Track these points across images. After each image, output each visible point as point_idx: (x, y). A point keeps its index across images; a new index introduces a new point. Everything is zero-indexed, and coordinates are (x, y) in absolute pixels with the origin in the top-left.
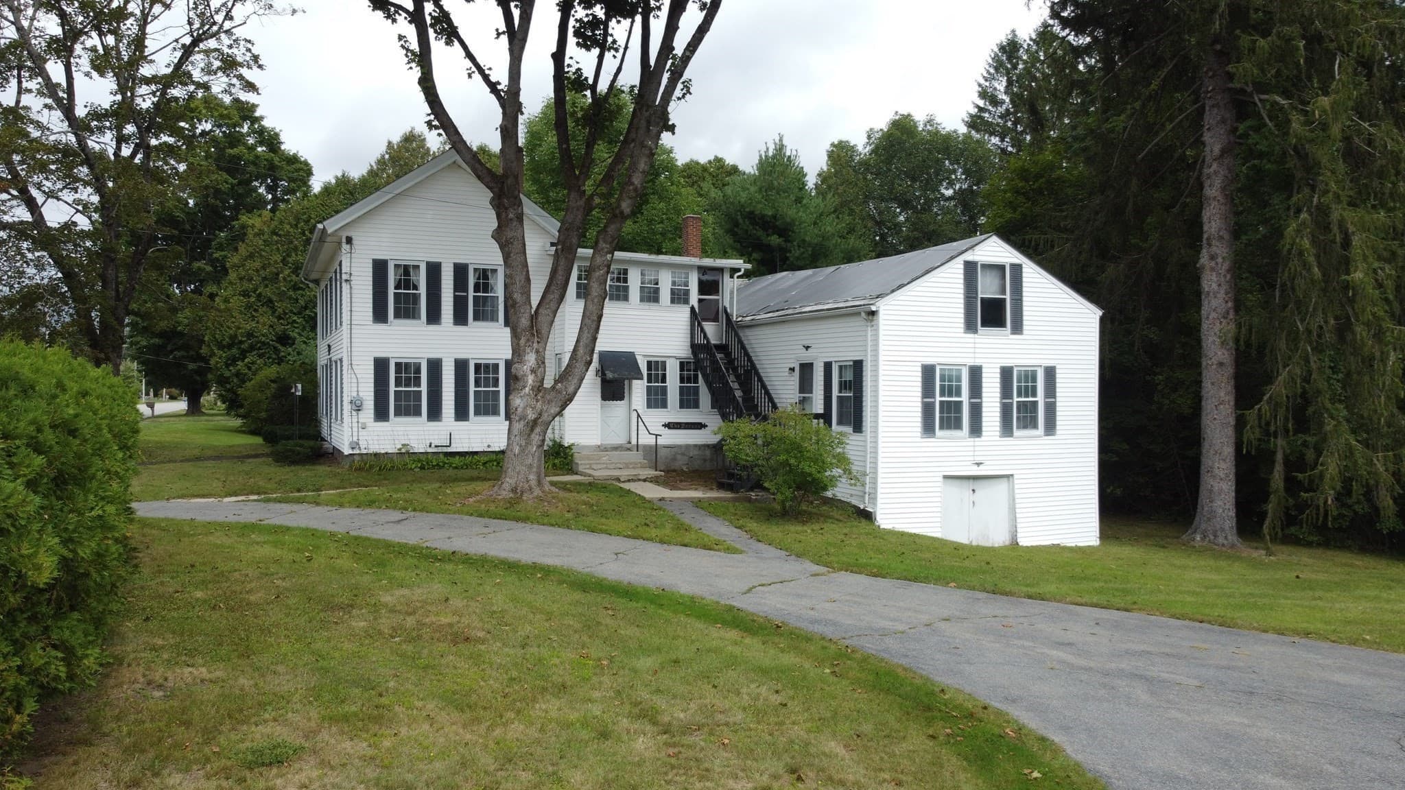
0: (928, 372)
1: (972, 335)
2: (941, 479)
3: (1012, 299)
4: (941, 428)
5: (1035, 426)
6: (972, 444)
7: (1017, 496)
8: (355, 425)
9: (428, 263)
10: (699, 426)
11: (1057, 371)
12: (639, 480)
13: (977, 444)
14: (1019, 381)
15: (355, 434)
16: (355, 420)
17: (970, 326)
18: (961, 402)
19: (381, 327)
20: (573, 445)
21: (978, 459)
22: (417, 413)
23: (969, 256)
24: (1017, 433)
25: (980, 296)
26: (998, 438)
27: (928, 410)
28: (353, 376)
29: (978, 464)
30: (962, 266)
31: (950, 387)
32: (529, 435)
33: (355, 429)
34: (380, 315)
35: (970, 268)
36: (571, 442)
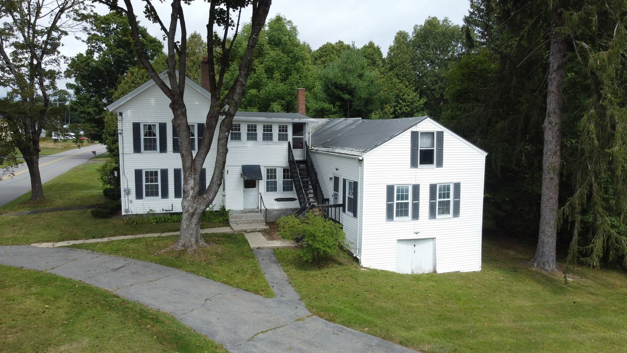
0: (390, 189)
1: (415, 169)
2: (396, 241)
3: (437, 150)
4: (397, 216)
5: (449, 213)
6: (414, 223)
7: (437, 248)
8: (127, 201)
9: (160, 124)
10: (293, 199)
11: (461, 185)
12: (257, 231)
13: (416, 223)
14: (440, 190)
15: (127, 205)
16: (127, 199)
17: (414, 164)
18: (408, 203)
19: (137, 155)
20: (230, 210)
21: (416, 231)
22: (157, 194)
23: (414, 129)
24: (438, 216)
25: (419, 149)
26: (428, 220)
27: (390, 208)
28: (125, 178)
29: (416, 233)
30: (410, 134)
31: (402, 196)
32: (191, 220)
33: (127, 203)
34: (137, 149)
35: (414, 135)
36: (229, 209)
